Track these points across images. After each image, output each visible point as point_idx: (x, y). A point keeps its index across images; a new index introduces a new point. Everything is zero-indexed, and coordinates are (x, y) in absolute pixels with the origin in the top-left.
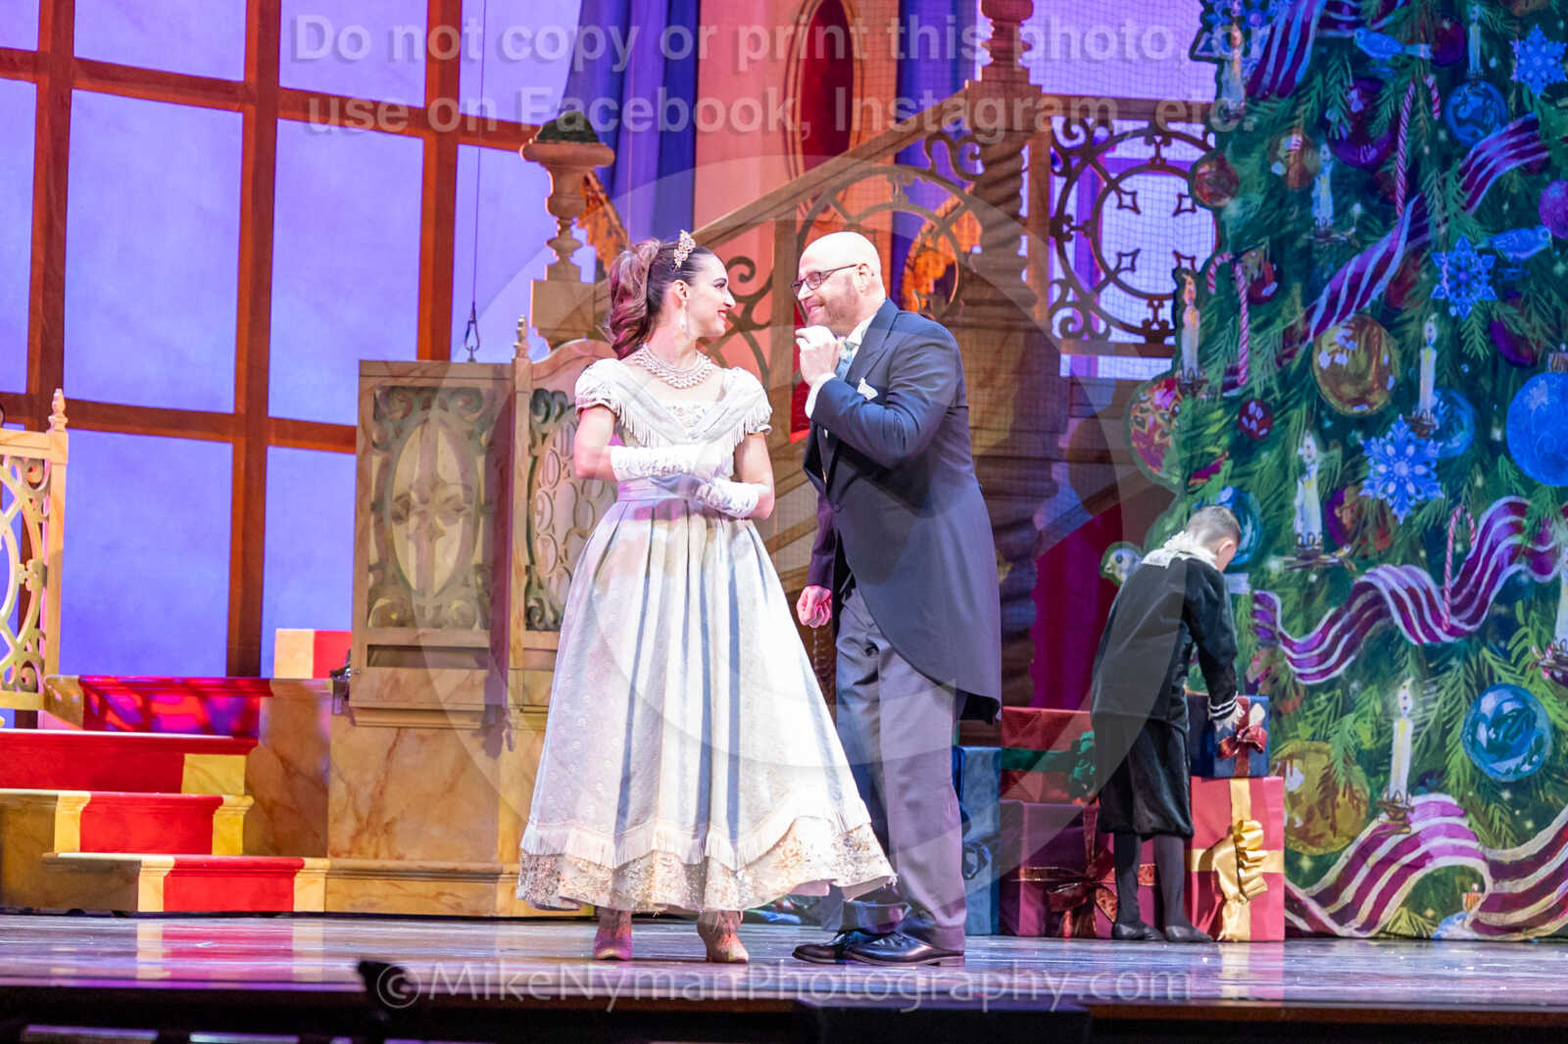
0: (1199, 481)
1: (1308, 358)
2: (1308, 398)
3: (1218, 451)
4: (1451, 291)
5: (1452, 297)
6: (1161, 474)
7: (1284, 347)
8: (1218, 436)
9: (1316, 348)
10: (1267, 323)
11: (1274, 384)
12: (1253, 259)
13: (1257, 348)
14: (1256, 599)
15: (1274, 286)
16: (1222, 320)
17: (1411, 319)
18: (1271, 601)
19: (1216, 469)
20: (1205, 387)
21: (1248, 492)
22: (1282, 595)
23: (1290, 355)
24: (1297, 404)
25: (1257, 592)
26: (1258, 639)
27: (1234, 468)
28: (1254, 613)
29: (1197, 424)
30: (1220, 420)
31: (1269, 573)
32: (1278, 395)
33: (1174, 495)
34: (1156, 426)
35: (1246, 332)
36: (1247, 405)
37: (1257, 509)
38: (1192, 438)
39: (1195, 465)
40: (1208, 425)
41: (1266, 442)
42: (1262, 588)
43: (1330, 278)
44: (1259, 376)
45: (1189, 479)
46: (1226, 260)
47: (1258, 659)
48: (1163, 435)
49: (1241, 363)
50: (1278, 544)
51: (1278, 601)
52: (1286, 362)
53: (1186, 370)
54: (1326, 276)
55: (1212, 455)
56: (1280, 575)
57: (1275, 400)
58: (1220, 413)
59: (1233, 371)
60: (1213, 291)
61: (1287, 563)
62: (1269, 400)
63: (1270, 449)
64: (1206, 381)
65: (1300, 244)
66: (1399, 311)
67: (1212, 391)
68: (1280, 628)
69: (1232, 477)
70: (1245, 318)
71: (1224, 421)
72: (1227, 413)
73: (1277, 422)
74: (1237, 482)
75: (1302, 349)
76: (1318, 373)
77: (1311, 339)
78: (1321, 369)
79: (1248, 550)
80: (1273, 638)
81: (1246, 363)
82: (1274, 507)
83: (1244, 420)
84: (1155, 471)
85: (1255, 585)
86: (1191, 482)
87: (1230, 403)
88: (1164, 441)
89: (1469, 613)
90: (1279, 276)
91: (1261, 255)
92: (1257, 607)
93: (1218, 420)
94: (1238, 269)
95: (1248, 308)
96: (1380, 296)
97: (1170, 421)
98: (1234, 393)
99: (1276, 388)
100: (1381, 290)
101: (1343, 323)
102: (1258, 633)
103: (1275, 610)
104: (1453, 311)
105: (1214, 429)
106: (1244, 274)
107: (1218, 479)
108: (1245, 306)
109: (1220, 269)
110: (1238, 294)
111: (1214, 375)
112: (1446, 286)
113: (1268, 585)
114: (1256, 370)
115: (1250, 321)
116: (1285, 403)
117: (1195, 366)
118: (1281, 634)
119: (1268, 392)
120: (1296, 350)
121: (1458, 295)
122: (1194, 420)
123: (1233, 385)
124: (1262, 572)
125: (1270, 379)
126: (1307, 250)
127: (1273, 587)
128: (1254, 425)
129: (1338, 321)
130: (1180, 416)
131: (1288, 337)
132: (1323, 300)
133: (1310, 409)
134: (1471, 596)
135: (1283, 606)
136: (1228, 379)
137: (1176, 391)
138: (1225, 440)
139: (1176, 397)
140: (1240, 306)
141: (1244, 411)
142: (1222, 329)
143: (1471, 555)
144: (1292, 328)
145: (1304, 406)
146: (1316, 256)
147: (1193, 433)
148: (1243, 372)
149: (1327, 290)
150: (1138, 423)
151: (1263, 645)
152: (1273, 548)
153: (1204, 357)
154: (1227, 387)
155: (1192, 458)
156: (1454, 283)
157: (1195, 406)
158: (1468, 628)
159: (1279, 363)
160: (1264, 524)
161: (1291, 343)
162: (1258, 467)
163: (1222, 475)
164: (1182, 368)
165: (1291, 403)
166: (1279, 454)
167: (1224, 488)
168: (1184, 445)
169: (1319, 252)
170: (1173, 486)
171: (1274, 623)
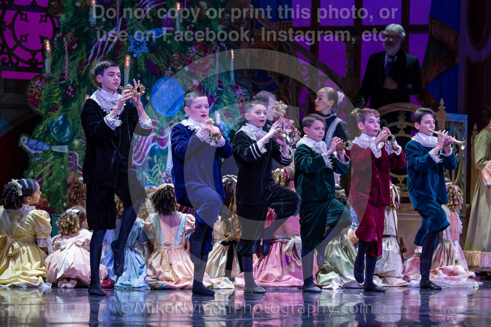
0: (51, 113)
1: (88, 71)
2: (87, 85)
3: (57, 102)
4: (134, 48)
5: (134, 51)
6: (38, 110)
7: (80, 67)
8: (57, 97)
9: (91, 67)
10: (74, 58)
11: (76, 79)
12: (69, 35)
13: (71, 67)
14: (70, 154)
15: (76, 45)
16: (59, 56)
17: (121, 58)
18: (75, 155)
19: (57, 109)
20: (53, 80)
21: (68, 117)
22: (78, 153)
23: (82, 69)
24: (84, 87)
25: (71, 152)
26: (71, 168)
27: (63, 108)
28: (70, 159)
29: (50, 93)
30: (58, 92)
31: (75, 145)
32: (77, 83)
33: (42, 118)
34: (36, 93)
35: (67, 61)
36: (68, 86)
37: (71, 123)
38: (49, 97)
39: (50, 107)
40: (54, 93)
41: (74, 99)
42: (72, 150)
43: (95, 43)
44: (71, 76)
45: (48, 112)
46: (60, 35)
47: (71, 175)
48: (39, 96)
49: (65, 72)
50: (77, 135)
51: (78, 155)
52: (80, 72)
53: (47, 73)
54: (93, 42)
55: (56, 104)
56: (78, 146)
57: (76, 85)
58: (58, 89)
59: (63, 74)
60: (56, 46)
61: (80, 142)
62: (74, 85)
63: (75, 102)
64: (54, 78)
65: (85, 31)
66: (117, 55)
67: (56, 81)
68: (78, 165)
69: (62, 112)
70: (67, 56)
71: (60, 92)
72: (61, 89)
73: (77, 93)
74: (64, 113)
75: (86, 67)
76: (91, 76)
77: (89, 64)
78: (92, 74)
79: (68, 137)
80: (76, 168)
81: (68, 71)
82: (76, 122)
83: (67, 92)
84: (36, 109)
85: (70, 149)
86: (49, 113)
87: (62, 86)
88: (39, 98)
89: (139, 159)
90: (78, 42)
91: (72, 34)
92: (71, 157)
93: (57, 91)
94: (64, 39)
95: (68, 52)
96: (111, 50)
97: (41, 92)
98: (63, 82)
99: (77, 81)
100: (112, 48)
101: (99, 59)
102: (71, 166)
103: (77, 158)
104: (135, 55)
105: (56, 95)
106: (66, 41)
107: (57, 112)
108: (67, 52)
109: (58, 39)
110: (65, 48)
111: (56, 76)
112: (133, 47)
113: (74, 150)
114: (71, 74)
115: (69, 57)
116: (80, 86)
117: (50, 72)
118: (78, 167)
119: (74, 82)
120: (83, 68)
121: (136, 50)
122: (49, 91)
123: (63, 79)
124: (72, 145)
125: (75, 77)
126: (88, 33)
127: (76, 150)
128: (70, 94)
129: (97, 58)
130: (45, 90)
131: (81, 63)
132: (92, 51)
133: (88, 89)
134: (140, 153)
135: (79, 157)
136: (61, 77)
137: (43, 81)
138: (60, 99)
139: (43, 83)
140: (65, 52)
141: (67, 88)
142: (59, 60)
143: (139, 140)
144: (82, 60)
145: (86, 87)
146: (90, 35)
147: (49, 96)
148: (66, 75)
149: (94, 47)
150: (30, 92)
151: (72, 170)
152: (76, 137)
153: (53, 70)
154: (61, 80)
155: (49, 105)
156: (135, 46)
157: (49, 87)
158: (139, 165)
159: (78, 72)
160: (73, 128)
161: (82, 65)
162: (71, 108)
163: (59, 111)
164: (45, 73)
165: (82, 86)
166: (78, 104)
167: (60, 115)
168: (46, 100)
169: (92, 34)
170: (42, 114)
171: (76, 163)
